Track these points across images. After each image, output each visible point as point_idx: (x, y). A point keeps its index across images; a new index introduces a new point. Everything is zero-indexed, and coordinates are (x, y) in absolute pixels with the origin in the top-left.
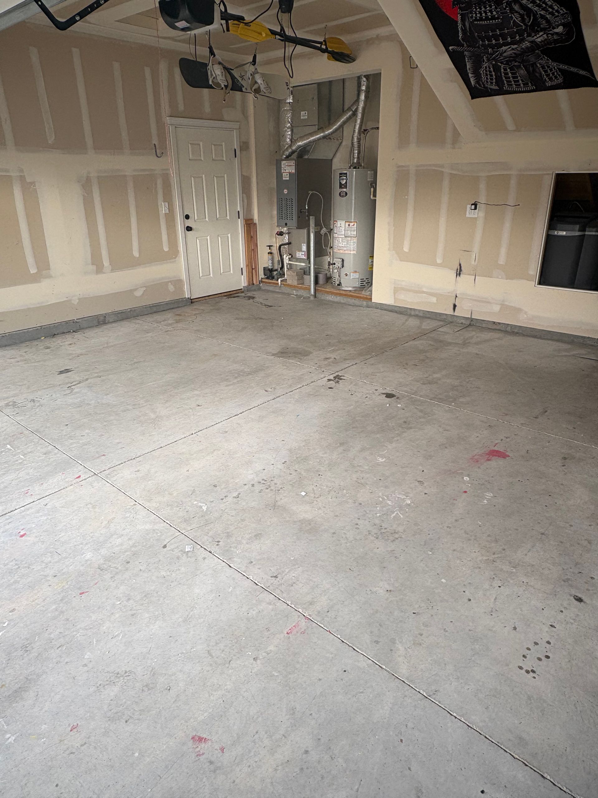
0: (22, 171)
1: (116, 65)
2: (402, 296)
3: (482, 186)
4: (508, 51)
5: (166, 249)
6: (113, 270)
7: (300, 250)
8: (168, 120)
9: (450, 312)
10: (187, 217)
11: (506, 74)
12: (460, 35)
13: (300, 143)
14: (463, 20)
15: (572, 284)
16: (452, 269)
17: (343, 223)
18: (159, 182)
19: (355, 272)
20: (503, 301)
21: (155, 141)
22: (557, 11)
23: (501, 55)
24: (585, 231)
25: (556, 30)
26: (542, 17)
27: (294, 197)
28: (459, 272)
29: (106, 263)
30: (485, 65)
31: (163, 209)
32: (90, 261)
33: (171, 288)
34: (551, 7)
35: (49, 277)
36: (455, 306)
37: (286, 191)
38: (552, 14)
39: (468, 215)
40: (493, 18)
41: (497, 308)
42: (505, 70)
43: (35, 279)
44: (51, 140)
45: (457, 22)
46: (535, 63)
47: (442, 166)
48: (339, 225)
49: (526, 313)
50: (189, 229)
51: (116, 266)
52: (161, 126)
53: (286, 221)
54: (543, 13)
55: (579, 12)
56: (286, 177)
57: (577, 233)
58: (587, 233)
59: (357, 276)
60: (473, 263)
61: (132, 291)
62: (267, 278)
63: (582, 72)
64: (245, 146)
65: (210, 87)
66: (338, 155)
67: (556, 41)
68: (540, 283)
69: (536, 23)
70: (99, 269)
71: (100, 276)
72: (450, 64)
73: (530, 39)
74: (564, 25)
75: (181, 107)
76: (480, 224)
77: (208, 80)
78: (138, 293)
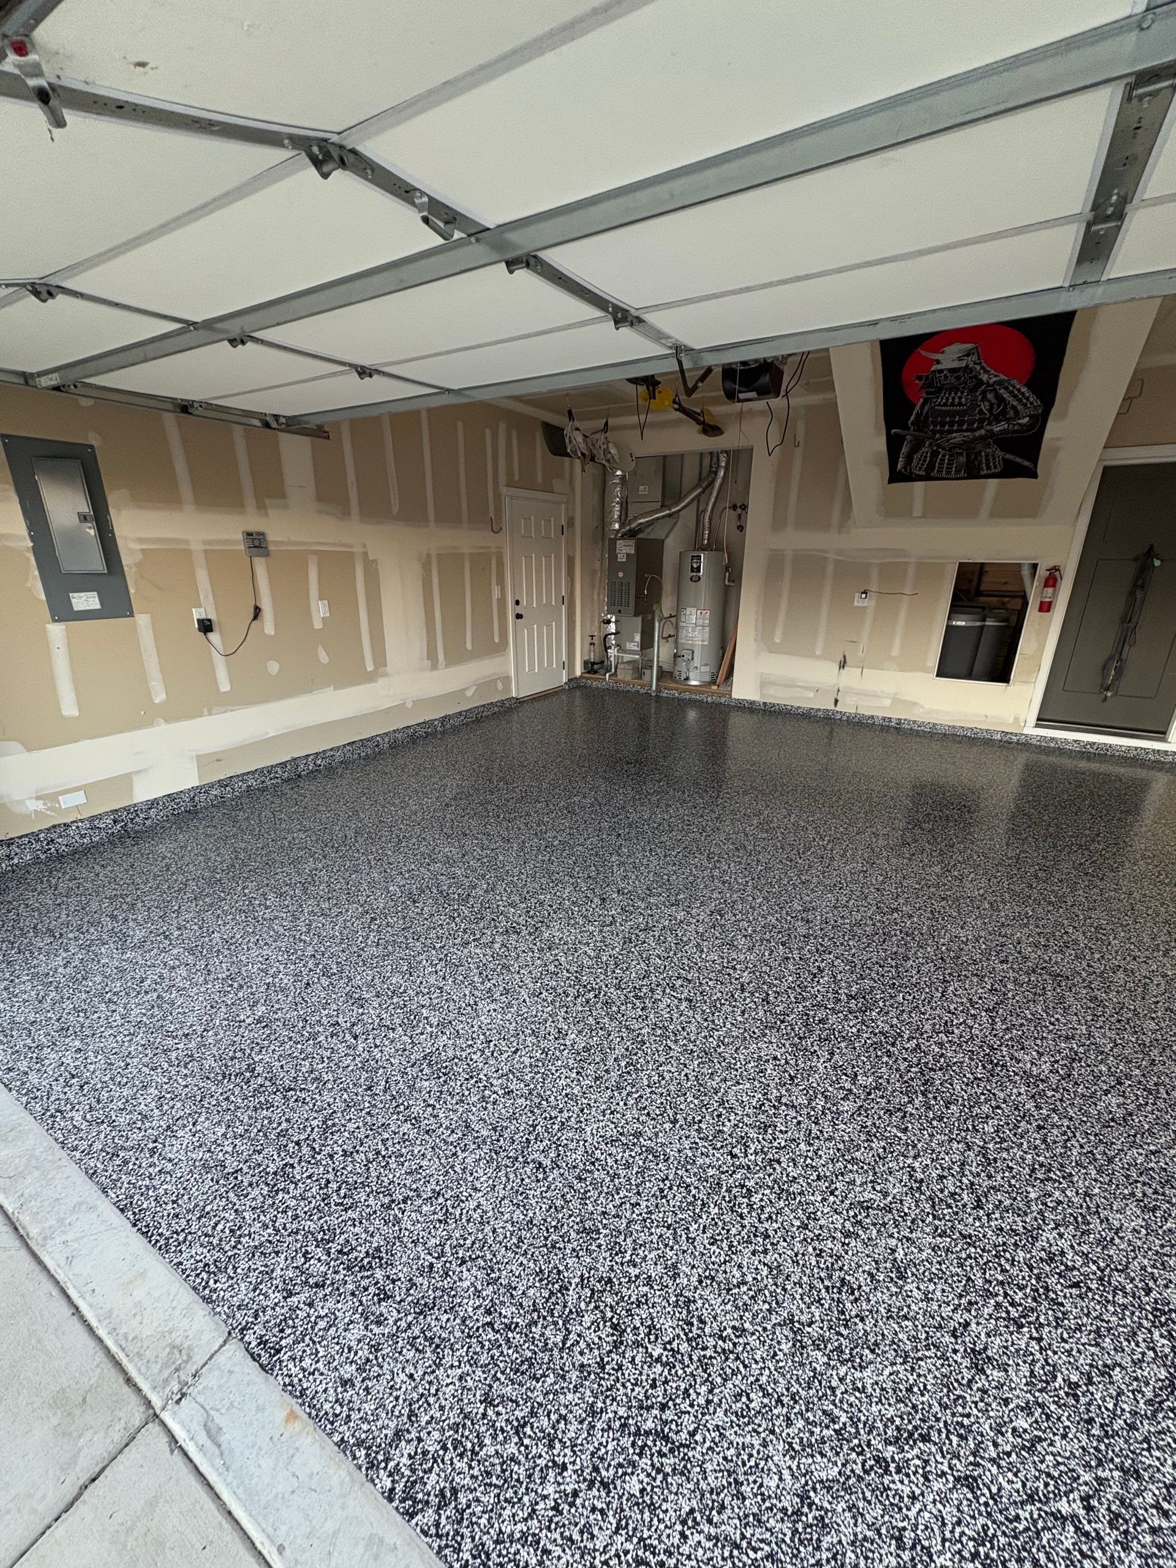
0: (365, 546)
1: (460, 424)
2: (771, 691)
3: (875, 574)
4: (957, 438)
5: (497, 640)
6: (447, 666)
7: (632, 641)
8: (504, 490)
9: (831, 707)
10: (517, 603)
11: (942, 460)
12: (912, 418)
13: (642, 521)
14: (924, 405)
15: (969, 675)
16: (833, 661)
17: (694, 610)
18: (494, 561)
19: (706, 665)
20: (896, 694)
21: (492, 515)
22: (1032, 403)
23: (948, 441)
24: (984, 620)
25: (1020, 421)
26: (1014, 407)
27: (633, 582)
28: (843, 665)
29: (441, 657)
30: (924, 450)
31: (496, 593)
32: (425, 655)
33: (500, 686)
34: (1027, 399)
35: (386, 675)
36: (836, 701)
37: (621, 574)
38: (1025, 405)
39: (856, 604)
40: (960, 404)
41: (887, 702)
42: (944, 456)
43: (371, 678)
44: (395, 509)
45: (915, 406)
46: (980, 452)
47: (826, 552)
48: (688, 613)
49: (922, 707)
50: (519, 616)
51: (450, 662)
52: (498, 496)
53: (620, 608)
54: (1016, 403)
55: (1052, 405)
56: (622, 558)
57: (978, 624)
58: (987, 623)
59: (707, 669)
60: (860, 654)
61: (463, 691)
62: (589, 672)
63: (1026, 463)
64: (571, 522)
65: (568, 455)
66: (672, 535)
67: (1014, 432)
68: (938, 675)
69: (1004, 413)
70: (434, 666)
71: (435, 673)
72: (883, 447)
73: (989, 428)
74: (1030, 416)
75: (517, 477)
76: (870, 612)
77: (566, 448)
78: (469, 693)
